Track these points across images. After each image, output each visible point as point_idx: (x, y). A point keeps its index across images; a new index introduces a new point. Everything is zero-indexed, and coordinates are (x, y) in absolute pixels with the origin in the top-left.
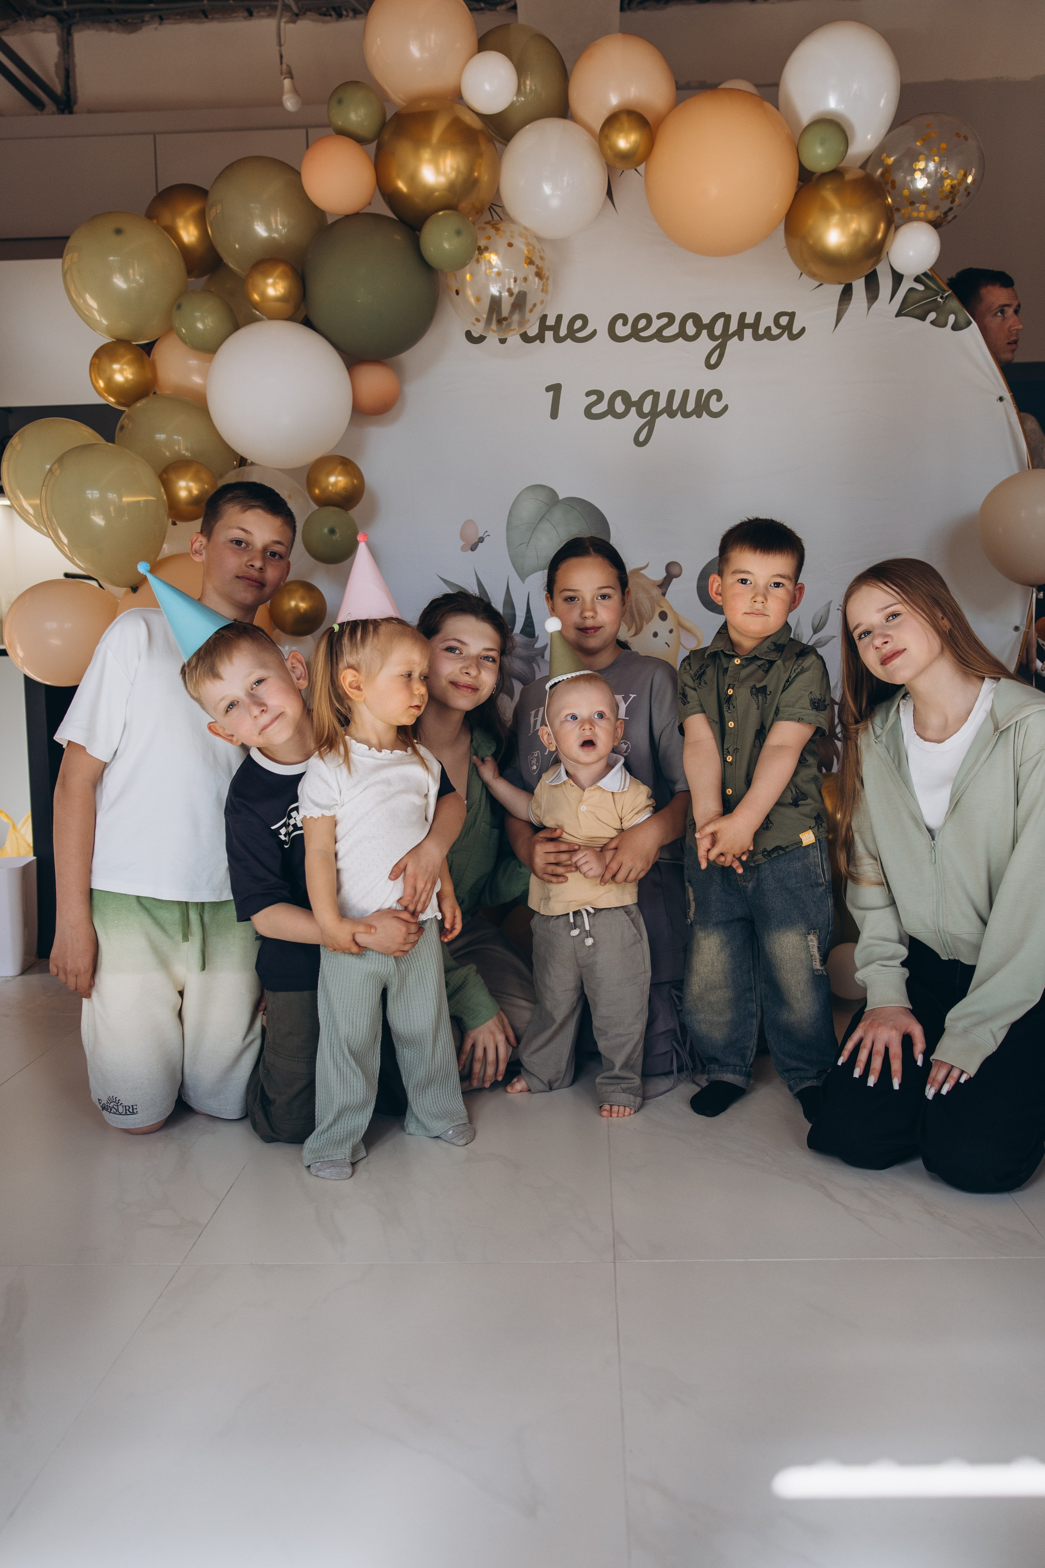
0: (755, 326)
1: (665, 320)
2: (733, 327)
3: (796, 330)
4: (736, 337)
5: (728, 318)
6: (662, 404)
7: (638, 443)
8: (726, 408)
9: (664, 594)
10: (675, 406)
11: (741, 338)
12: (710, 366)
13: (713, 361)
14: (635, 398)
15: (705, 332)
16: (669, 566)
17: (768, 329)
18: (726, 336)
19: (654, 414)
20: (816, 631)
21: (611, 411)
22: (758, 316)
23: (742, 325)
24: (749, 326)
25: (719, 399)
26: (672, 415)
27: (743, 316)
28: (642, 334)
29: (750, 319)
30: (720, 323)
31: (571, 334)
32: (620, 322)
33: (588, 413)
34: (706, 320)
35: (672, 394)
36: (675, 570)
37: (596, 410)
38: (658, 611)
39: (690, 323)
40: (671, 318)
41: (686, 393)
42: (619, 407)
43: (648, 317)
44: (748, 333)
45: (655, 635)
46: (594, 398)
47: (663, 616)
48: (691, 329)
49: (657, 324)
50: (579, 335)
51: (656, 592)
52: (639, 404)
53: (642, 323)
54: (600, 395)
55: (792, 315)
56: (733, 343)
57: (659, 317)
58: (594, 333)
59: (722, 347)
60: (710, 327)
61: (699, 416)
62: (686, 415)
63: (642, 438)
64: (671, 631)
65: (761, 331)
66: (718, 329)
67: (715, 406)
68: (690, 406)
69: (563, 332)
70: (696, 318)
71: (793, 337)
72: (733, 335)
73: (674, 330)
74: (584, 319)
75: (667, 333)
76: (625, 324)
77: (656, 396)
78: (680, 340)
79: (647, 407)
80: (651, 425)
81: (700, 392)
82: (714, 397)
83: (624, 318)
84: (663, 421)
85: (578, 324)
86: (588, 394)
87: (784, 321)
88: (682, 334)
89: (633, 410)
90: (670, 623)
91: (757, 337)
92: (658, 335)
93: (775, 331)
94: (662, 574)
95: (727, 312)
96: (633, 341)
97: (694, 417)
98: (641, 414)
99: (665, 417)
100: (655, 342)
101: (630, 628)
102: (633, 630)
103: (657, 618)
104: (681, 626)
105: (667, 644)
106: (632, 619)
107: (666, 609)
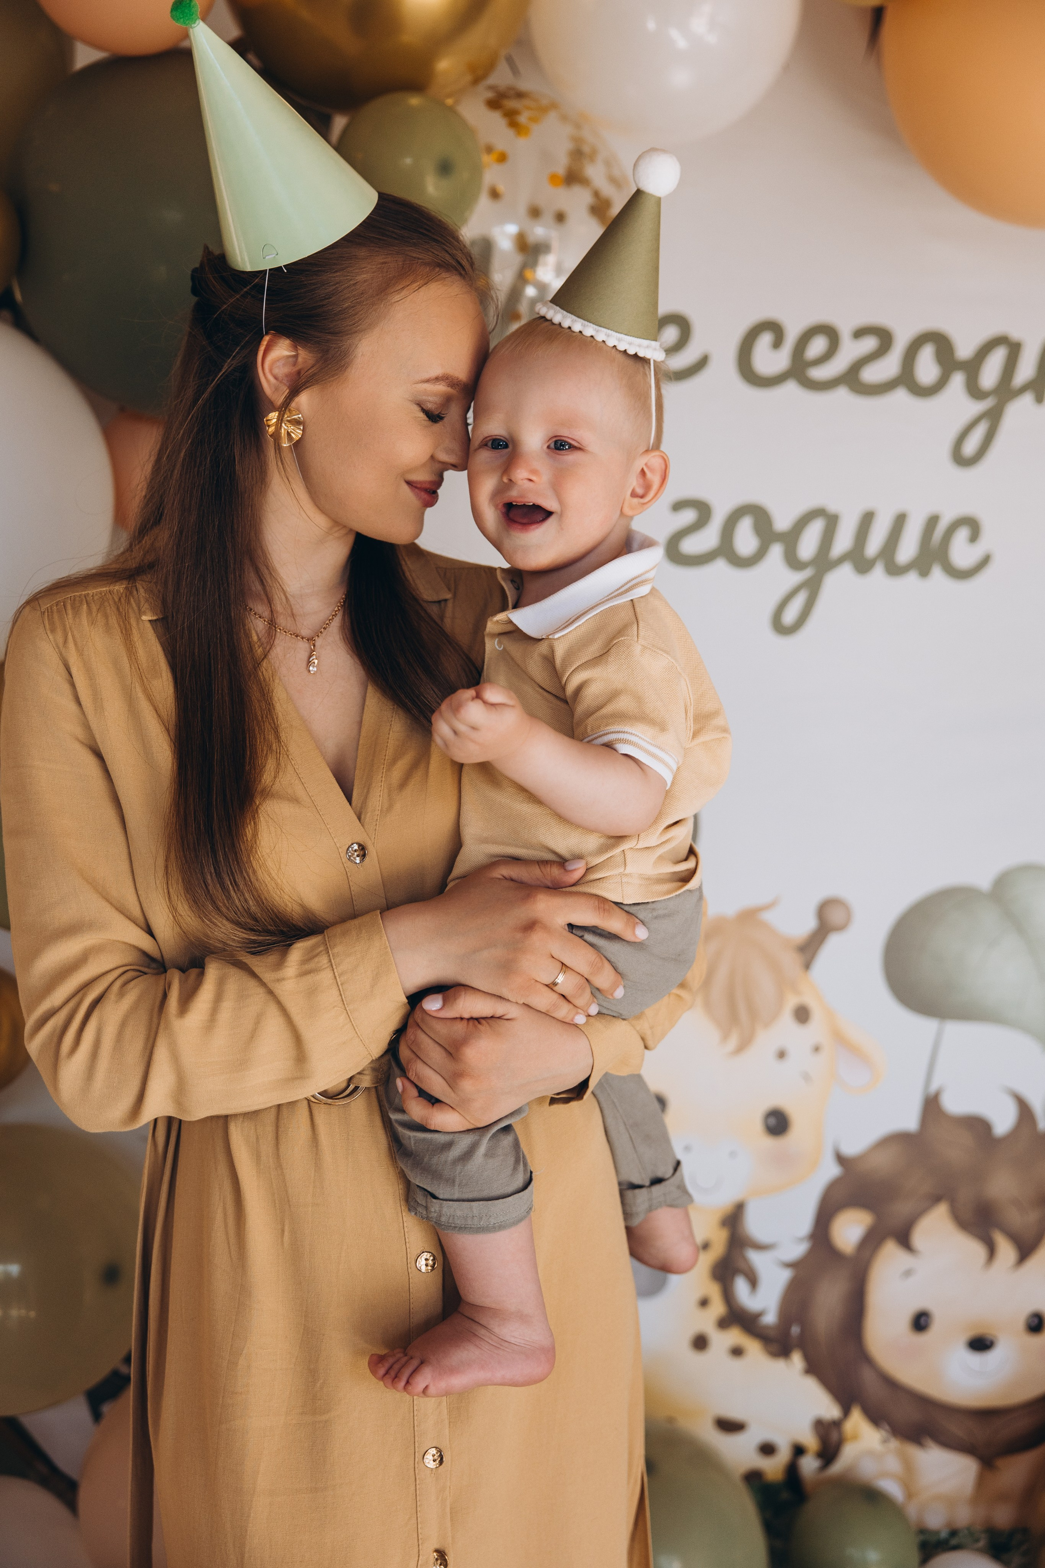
1: (870, 344)
2: (1026, 370)
5: (1014, 349)
6: (843, 542)
7: (780, 628)
8: (985, 561)
9: (807, 966)
10: (872, 548)
11: (1039, 398)
12: (962, 460)
13: (970, 447)
14: (782, 522)
15: (958, 380)
16: (824, 909)
18: (1005, 391)
19: (823, 563)
21: (725, 550)
25: (974, 537)
26: (863, 566)
28: (818, 373)
30: (995, 360)
32: (765, 340)
33: (674, 552)
34: (964, 350)
35: (867, 519)
36: (835, 916)
37: (691, 545)
38: (791, 1002)
39: (926, 354)
40: (885, 338)
41: (900, 520)
42: (746, 540)
43: (831, 333)
45: (782, 1055)
46: (689, 516)
47: (802, 1015)
48: (927, 369)
49: (850, 351)
50: (670, 363)
51: (790, 961)
52: (791, 539)
53: (817, 346)
54: (703, 510)
56: (1021, 408)
57: (859, 333)
58: (702, 363)
59: (994, 416)
60: (972, 367)
61: (924, 573)
62: (894, 570)
63: (790, 616)
64: (817, 1049)
67: (962, 553)
68: (907, 550)
70: (941, 342)
72: (1023, 389)
73: (886, 368)
74: (682, 323)
75: (872, 374)
76: (777, 343)
77: (832, 521)
78: (900, 393)
79: (808, 546)
80: (813, 587)
81: (933, 521)
82: (962, 534)
83: (775, 329)
84: (841, 579)
85: (668, 337)
86: (678, 506)
88: (906, 379)
89: (776, 551)
90: (815, 1030)
92: (850, 379)
94: (807, 924)
95: (1015, 334)
96: (791, 387)
97: (912, 577)
98: (793, 561)
99: (846, 571)
100: (842, 393)
101: (725, 1037)
102: (733, 1042)
103: (787, 1017)
104: (840, 1039)
105: (807, 1077)
106: (733, 1018)
107: (809, 1000)
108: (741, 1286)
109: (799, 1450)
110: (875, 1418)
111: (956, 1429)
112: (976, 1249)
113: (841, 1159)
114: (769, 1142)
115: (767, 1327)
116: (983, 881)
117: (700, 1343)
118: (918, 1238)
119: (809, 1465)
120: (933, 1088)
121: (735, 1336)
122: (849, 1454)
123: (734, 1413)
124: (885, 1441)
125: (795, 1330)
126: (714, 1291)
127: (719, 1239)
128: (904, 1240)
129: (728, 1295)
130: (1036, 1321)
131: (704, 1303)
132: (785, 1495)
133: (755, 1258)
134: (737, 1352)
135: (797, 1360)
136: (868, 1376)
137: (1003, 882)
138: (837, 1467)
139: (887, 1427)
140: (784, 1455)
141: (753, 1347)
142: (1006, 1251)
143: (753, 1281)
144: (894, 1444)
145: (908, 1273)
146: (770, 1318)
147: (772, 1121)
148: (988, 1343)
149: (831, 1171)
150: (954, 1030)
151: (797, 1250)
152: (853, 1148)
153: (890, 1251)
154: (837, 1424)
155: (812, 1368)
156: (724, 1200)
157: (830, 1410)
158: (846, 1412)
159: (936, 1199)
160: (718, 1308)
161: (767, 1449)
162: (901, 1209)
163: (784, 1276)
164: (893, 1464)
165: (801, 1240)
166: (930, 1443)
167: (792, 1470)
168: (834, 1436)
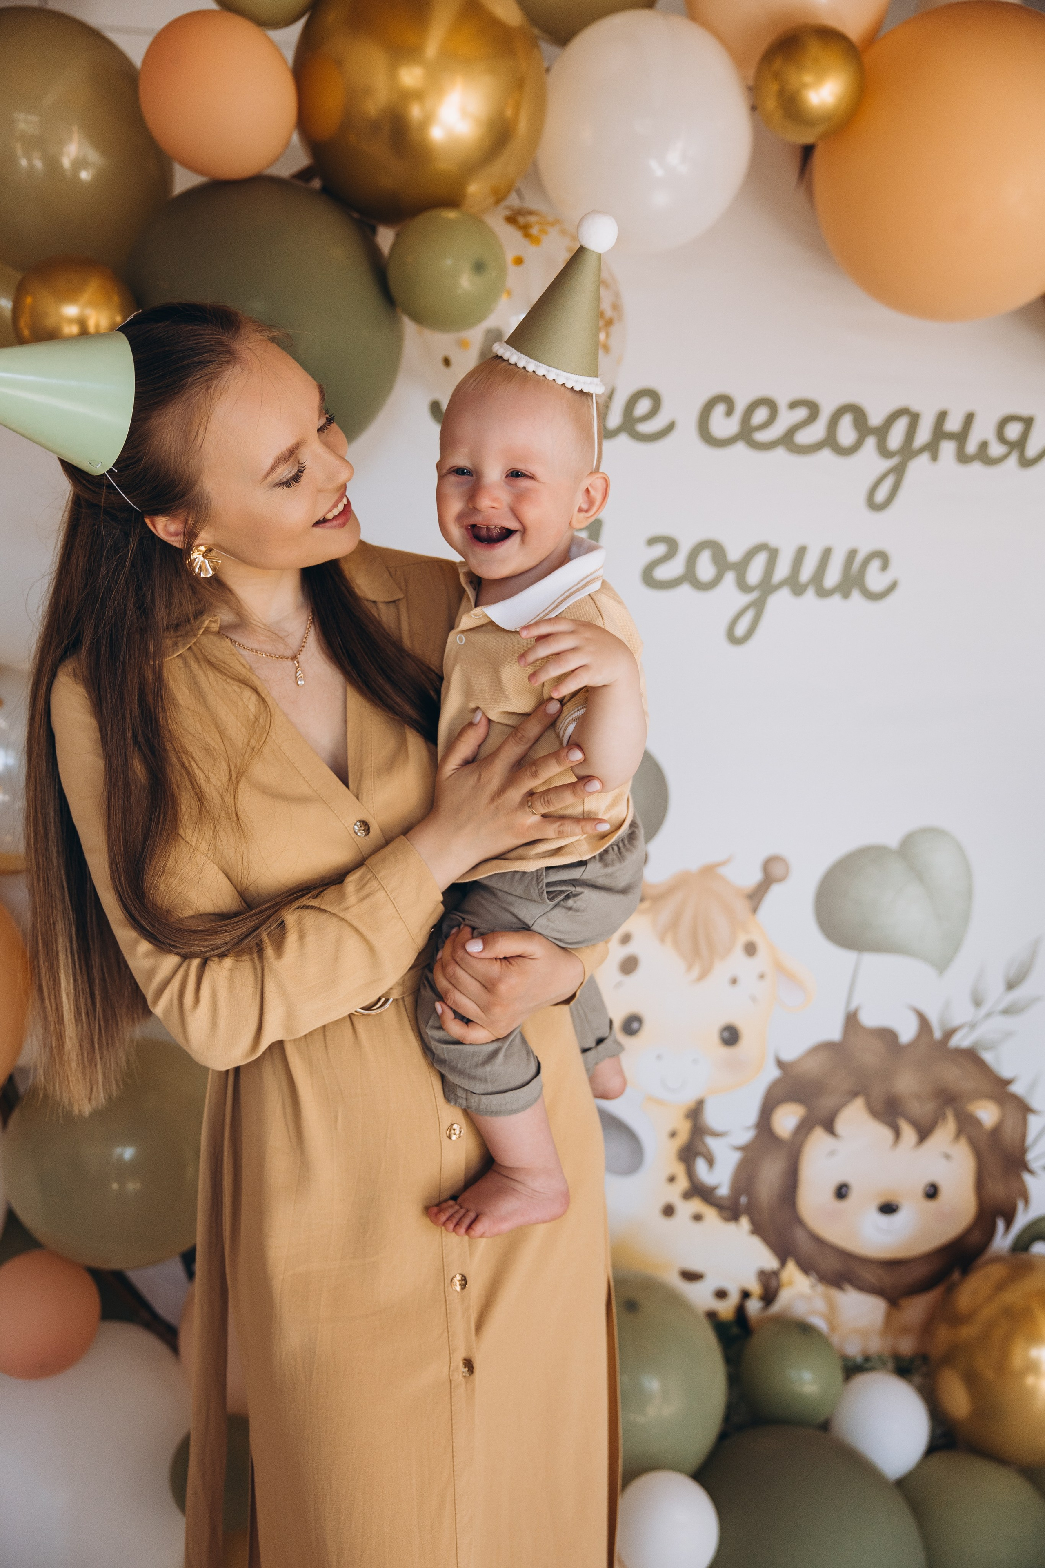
0: (961, 437)
1: (801, 413)
2: (923, 435)
3: (1032, 450)
4: (925, 458)
5: (914, 418)
6: (782, 571)
7: (733, 639)
8: (893, 586)
9: (755, 910)
10: (806, 574)
11: (935, 457)
12: (874, 506)
13: (881, 496)
14: (734, 554)
15: (871, 442)
16: (768, 865)
17: (984, 445)
18: (908, 452)
19: (767, 587)
20: (1011, 986)
21: (689, 577)
22: (969, 418)
23: (939, 433)
24: (950, 436)
25: (885, 567)
26: (798, 589)
27: (942, 416)
28: (761, 436)
29: (953, 424)
30: (899, 429)
31: (629, 425)
32: (720, 410)
33: (648, 578)
34: (875, 419)
35: (801, 552)
36: (777, 870)
37: (663, 573)
39: (846, 422)
40: (813, 409)
41: (827, 553)
42: (705, 569)
43: (770, 404)
44: (948, 448)
45: (734, 981)
46: (660, 550)
47: (751, 949)
48: (846, 433)
49: (787, 419)
50: (645, 428)
51: (741, 907)
52: (741, 568)
53: (760, 415)
54: (672, 545)
55: (1028, 422)
56: (920, 465)
57: (794, 405)
58: (670, 428)
59: (899, 471)
60: (882, 432)
61: (846, 595)
62: (823, 593)
63: (741, 629)
64: (762, 976)
65: (971, 447)
66: (895, 438)
67: (875, 580)
68: (832, 577)
69: (614, 419)
70: (857, 413)
71: (1026, 463)
72: (921, 450)
73: (815, 433)
74: (654, 396)
75: (804, 437)
76: (729, 413)
77: (773, 554)
78: (826, 454)
79: (754, 574)
80: (759, 606)
81: (852, 553)
82: (875, 564)
83: (727, 401)
84: (781, 600)
85: (643, 406)
86: (652, 541)
87: (1013, 431)
88: (830, 441)
89: (730, 578)
90: (761, 962)
91: (963, 458)
92: (787, 441)
93: (996, 449)
94: (755, 877)
95: (915, 407)
96: (740, 447)
97: (836, 598)
98: (743, 586)
99: (784, 594)
100: (780, 453)
101: (690, 968)
102: (696, 971)
103: (738, 951)
104: (780, 968)
105: (754, 999)
106: (696, 952)
107: (756, 937)
108: (701, 1165)
109: (746, 1295)
110: (806, 1268)
111: (870, 1276)
112: (885, 1133)
113: (780, 1064)
114: (725, 1051)
115: (722, 1198)
116: (893, 841)
117: (669, 1211)
118: (841, 1125)
119: (754, 1306)
120: (853, 1006)
121: (696, 1205)
122: (785, 1298)
123: (694, 1266)
124: (813, 1286)
125: (743, 1200)
126: (680, 1170)
127: (684, 1128)
128: (829, 1127)
129: (691, 1173)
130: (932, 1190)
131: (672, 1179)
132: (735, 1330)
133: (712, 1143)
134: (698, 1218)
135: (745, 1223)
136: (800, 1235)
137: (908, 841)
138: (776, 1308)
139: (815, 1275)
140: (734, 1298)
141: (710, 1214)
142: (909, 1134)
143: (711, 1162)
144: (821, 1288)
145: (832, 1153)
146: (724, 1191)
147: (726, 1034)
148: (894, 1207)
149: (773, 1073)
150: (870, 959)
151: (745, 1136)
152: (790, 1055)
153: (819, 1135)
154: (776, 1274)
155: (757, 1230)
156: (688, 1098)
157: (770, 1262)
158: (783, 1263)
159: (855, 1094)
160: (683, 1183)
161: (721, 1294)
162: (827, 1103)
163: (736, 1157)
164: (820, 1304)
165: (748, 1128)
166: (848, 1287)
167: (741, 1311)
168: (774, 1283)
